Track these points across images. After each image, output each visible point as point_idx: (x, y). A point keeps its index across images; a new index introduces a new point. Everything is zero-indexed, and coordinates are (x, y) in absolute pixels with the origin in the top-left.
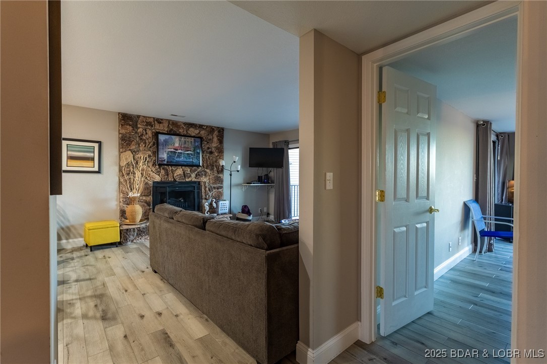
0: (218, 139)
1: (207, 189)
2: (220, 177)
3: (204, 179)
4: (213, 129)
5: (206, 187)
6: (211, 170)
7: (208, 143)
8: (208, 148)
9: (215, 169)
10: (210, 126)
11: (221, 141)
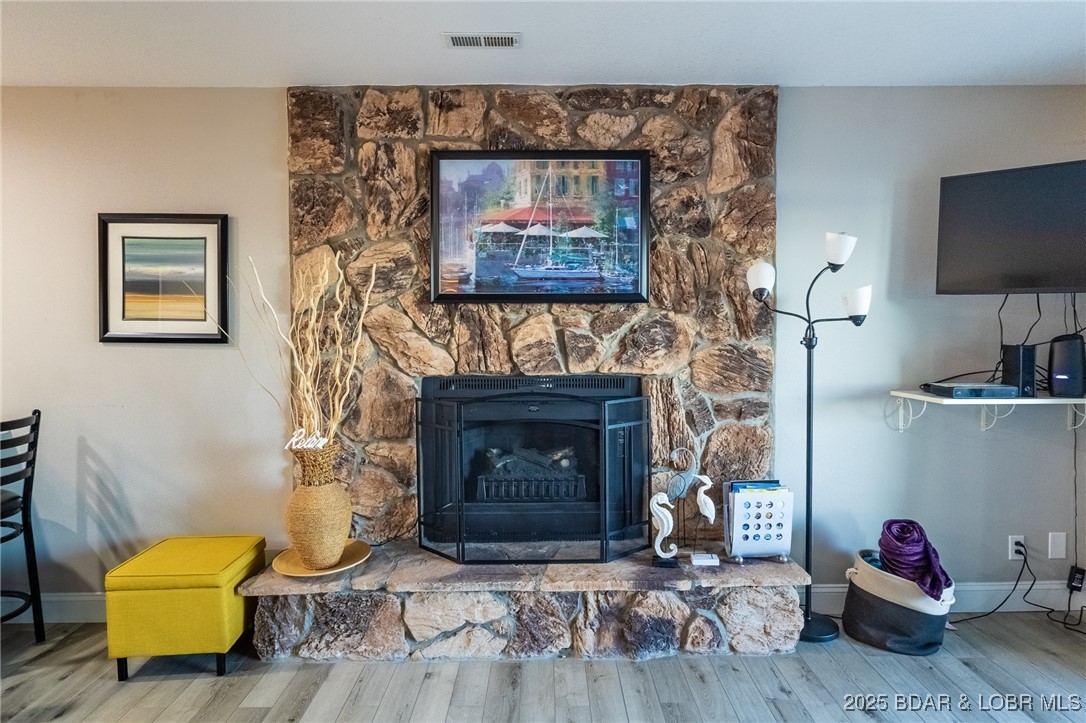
0: (745, 153)
1: (680, 416)
2: (753, 353)
3: (659, 365)
4: (716, 102)
5: (670, 407)
6: (701, 317)
7: (684, 176)
8: (688, 204)
9: (726, 309)
10: (695, 88)
11: (759, 157)
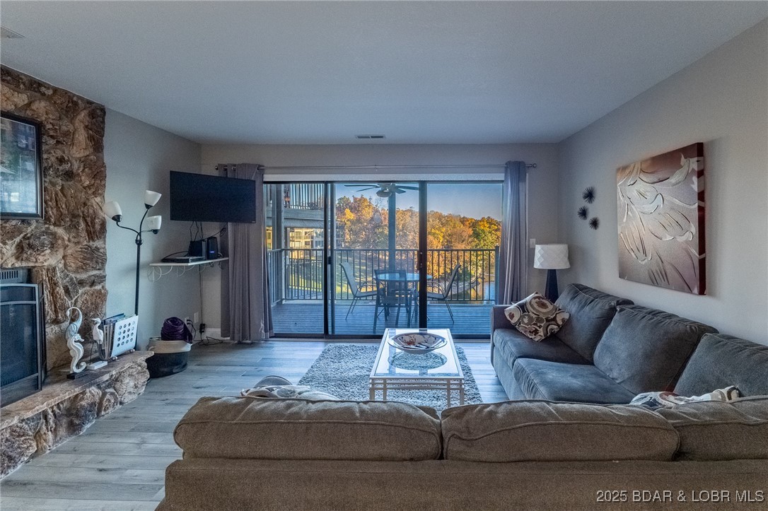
0: (91, 138)
1: (61, 290)
2: (97, 249)
3: (49, 259)
4: (76, 104)
5: (54, 284)
6: (68, 229)
7: (58, 142)
8: (61, 160)
9: (82, 225)
10: (66, 92)
11: (97, 144)
